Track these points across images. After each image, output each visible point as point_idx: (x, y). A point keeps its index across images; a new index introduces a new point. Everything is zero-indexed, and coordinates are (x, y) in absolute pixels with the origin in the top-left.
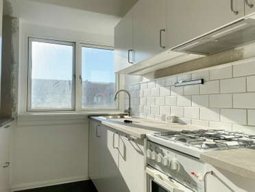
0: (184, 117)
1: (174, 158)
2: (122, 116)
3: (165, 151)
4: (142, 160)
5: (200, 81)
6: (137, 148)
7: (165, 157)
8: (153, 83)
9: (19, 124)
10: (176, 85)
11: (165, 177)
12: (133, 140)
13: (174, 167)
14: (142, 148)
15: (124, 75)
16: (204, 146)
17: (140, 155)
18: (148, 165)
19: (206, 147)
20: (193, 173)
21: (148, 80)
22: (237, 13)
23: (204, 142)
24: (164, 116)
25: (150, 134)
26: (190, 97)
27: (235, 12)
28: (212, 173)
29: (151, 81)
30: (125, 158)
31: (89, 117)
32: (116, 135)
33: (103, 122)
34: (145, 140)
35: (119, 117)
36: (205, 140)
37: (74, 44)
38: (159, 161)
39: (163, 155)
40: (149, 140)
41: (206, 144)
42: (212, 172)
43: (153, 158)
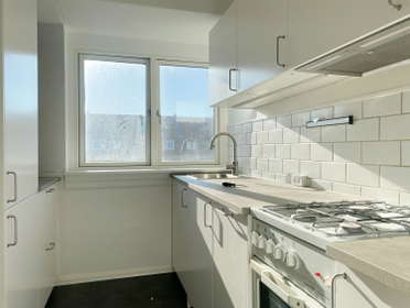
0: (320, 178)
1: (291, 249)
2: (223, 175)
3: (278, 236)
4: (244, 249)
5: (347, 120)
6: (237, 228)
7: (279, 245)
8: (271, 122)
9: (68, 186)
10: (308, 125)
11: (278, 276)
12: (232, 215)
13: (290, 263)
14: (246, 229)
15: (226, 109)
16: (340, 231)
17: (243, 240)
18: (254, 257)
19: (344, 232)
20: (318, 274)
21: (264, 117)
22: (399, 7)
23: (342, 224)
24: (289, 175)
25: (257, 208)
26: (331, 145)
27: (395, 6)
28: (345, 276)
29: (269, 118)
30: (221, 243)
31: (172, 175)
32: (209, 207)
33: (191, 185)
34: (249, 216)
35: (218, 176)
36: (342, 221)
37: (147, 61)
38: (269, 251)
39: (276, 242)
40: (255, 218)
41: (344, 228)
42: (345, 274)
43: (261, 246)
